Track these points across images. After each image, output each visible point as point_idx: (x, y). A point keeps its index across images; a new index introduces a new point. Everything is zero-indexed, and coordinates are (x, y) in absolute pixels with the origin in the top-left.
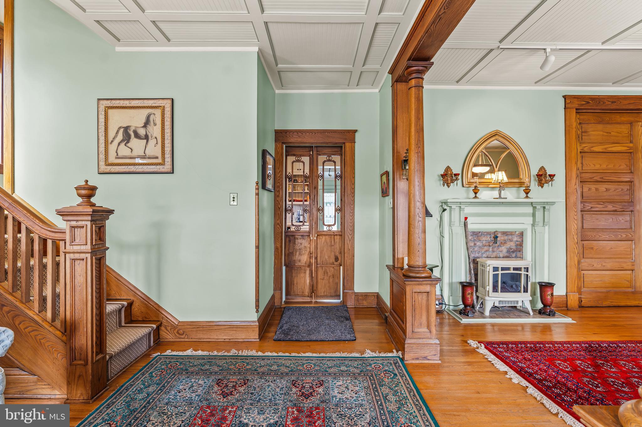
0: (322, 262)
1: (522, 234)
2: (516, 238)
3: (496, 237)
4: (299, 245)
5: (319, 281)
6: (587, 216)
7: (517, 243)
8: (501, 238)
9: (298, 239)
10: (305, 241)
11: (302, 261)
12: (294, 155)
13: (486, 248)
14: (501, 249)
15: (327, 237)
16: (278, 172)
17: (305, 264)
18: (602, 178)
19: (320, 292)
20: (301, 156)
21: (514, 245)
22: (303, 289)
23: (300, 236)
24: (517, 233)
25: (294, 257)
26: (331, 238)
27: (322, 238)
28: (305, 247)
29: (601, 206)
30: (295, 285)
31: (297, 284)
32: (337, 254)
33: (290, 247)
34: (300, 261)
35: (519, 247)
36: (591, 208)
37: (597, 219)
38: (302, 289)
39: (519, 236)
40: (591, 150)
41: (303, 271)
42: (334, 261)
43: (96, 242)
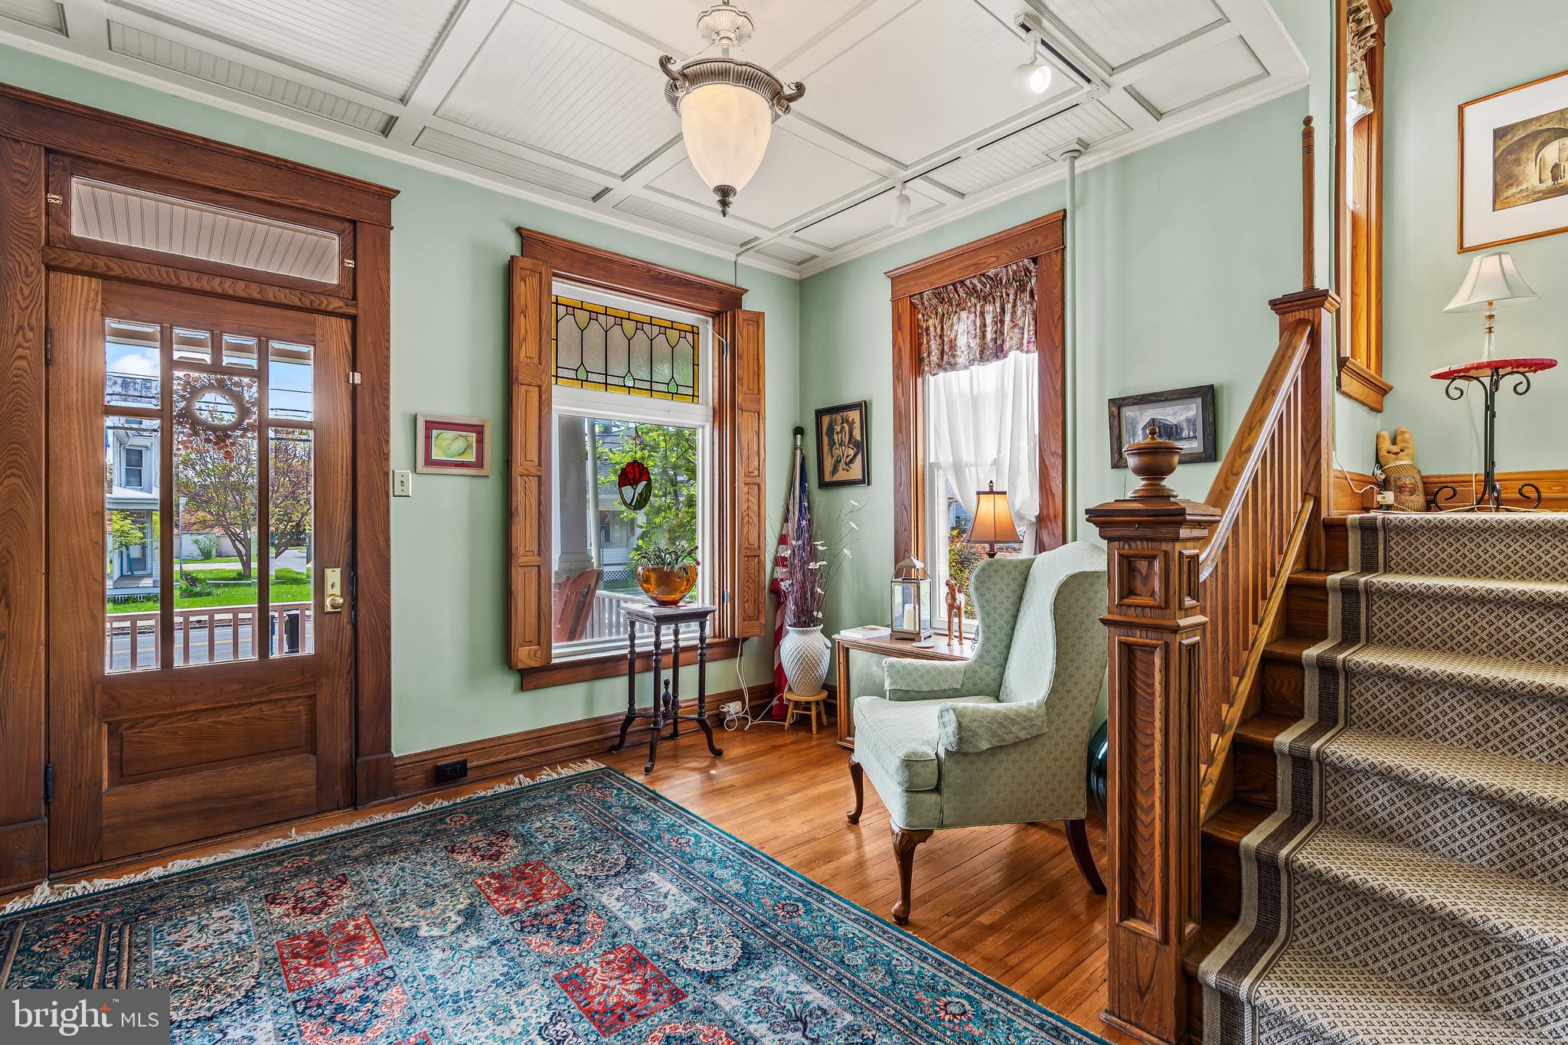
43: (1131, 599)
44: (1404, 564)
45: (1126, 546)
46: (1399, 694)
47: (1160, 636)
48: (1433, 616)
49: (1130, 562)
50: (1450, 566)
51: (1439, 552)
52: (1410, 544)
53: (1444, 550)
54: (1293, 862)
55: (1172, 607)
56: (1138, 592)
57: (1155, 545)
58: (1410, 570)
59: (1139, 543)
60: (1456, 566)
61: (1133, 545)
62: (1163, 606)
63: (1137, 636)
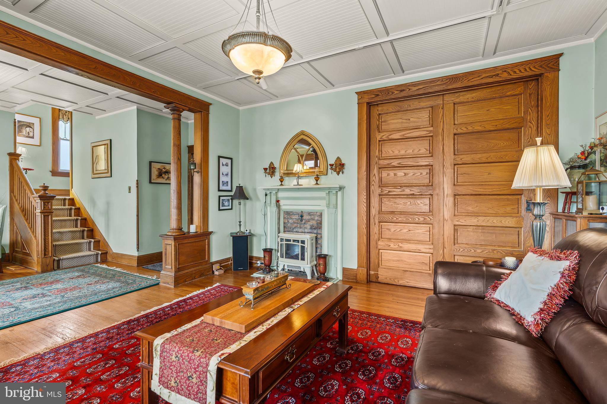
1: (321, 215)
2: (317, 217)
3: (302, 216)
6: (385, 199)
7: (318, 221)
8: (306, 217)
13: (295, 225)
14: (305, 226)
18: (399, 164)
21: (315, 223)
24: (318, 213)
29: (399, 190)
35: (319, 225)
36: (389, 192)
37: (395, 203)
39: (319, 216)
40: (389, 138)
43: (45, 209)
45: (44, 201)
49: (44, 203)
56: (46, 207)
57: (49, 200)
59: (46, 200)
62: (51, 209)
63: (46, 214)
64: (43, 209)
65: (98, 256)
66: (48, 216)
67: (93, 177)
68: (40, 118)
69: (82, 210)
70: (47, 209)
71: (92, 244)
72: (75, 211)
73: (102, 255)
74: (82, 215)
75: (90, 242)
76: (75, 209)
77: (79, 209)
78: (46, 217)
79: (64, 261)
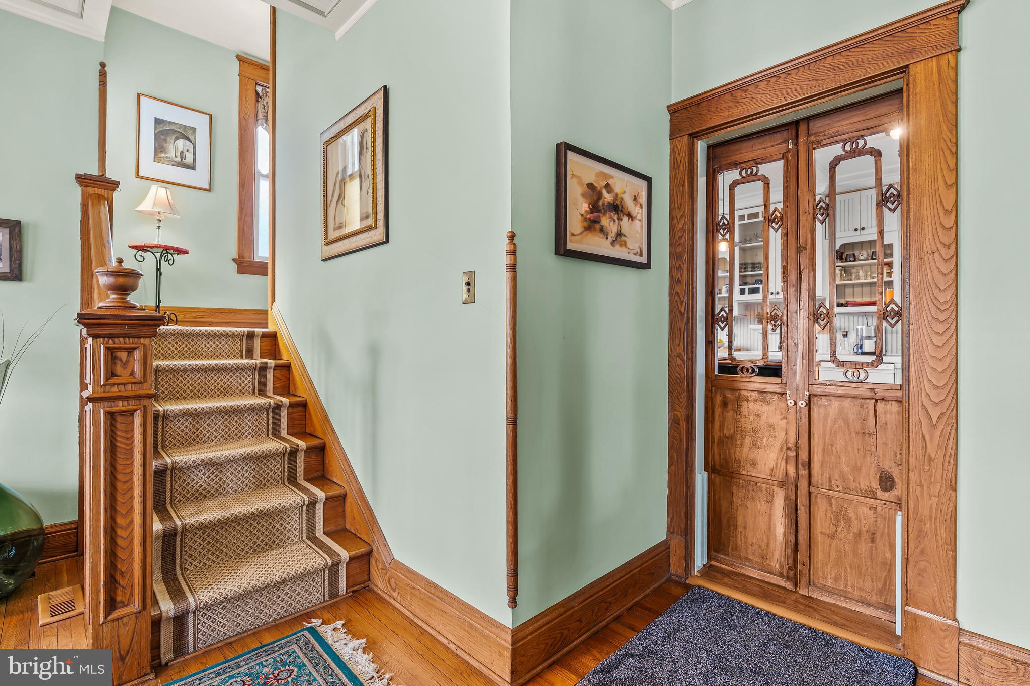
0: (830, 481)
4: (752, 418)
5: (819, 538)
9: (748, 401)
10: (771, 408)
11: (760, 466)
12: (735, 165)
15: (847, 403)
16: (679, 216)
17: (772, 475)
19: (820, 573)
20: (757, 162)
22: (764, 546)
23: (755, 395)
25: (738, 450)
26: (862, 406)
27: (830, 405)
28: (771, 426)
30: (740, 529)
31: (745, 528)
32: (888, 465)
33: (724, 421)
34: (754, 464)
38: (760, 547)
41: (763, 495)
42: (875, 485)
43: (114, 380)
44: (159, 355)
45: (110, 341)
46: (191, 423)
47: (139, 402)
48: (190, 380)
49: (112, 353)
50: (183, 354)
51: (178, 347)
52: (163, 343)
53: (180, 346)
54: (186, 525)
55: (149, 381)
56: (119, 374)
57: (136, 340)
58: (170, 358)
59: (121, 339)
60: (186, 354)
61: (116, 340)
62: (143, 381)
63: (121, 405)
64: (106, 379)
65: (337, 572)
66: (131, 413)
67: (328, 255)
68: (210, 116)
69: (296, 372)
70: (125, 379)
71: (319, 509)
72: (278, 375)
73: (354, 565)
74: (295, 389)
75: (312, 504)
76: (277, 367)
77: (288, 367)
78: (119, 418)
79: (204, 615)
